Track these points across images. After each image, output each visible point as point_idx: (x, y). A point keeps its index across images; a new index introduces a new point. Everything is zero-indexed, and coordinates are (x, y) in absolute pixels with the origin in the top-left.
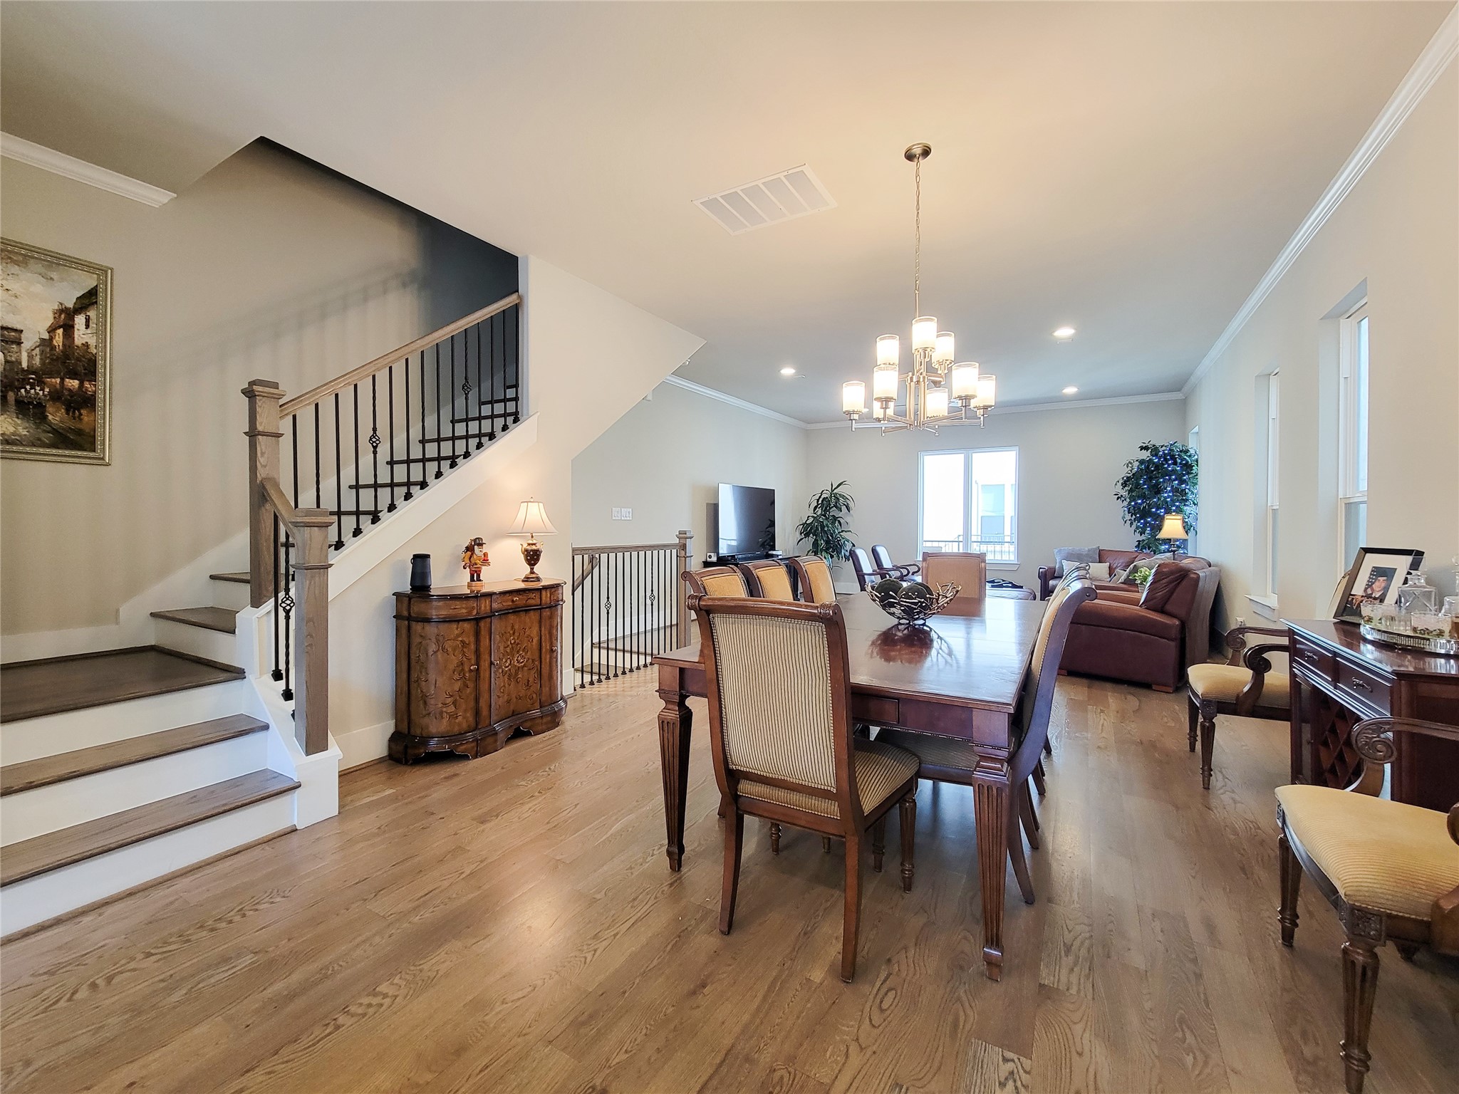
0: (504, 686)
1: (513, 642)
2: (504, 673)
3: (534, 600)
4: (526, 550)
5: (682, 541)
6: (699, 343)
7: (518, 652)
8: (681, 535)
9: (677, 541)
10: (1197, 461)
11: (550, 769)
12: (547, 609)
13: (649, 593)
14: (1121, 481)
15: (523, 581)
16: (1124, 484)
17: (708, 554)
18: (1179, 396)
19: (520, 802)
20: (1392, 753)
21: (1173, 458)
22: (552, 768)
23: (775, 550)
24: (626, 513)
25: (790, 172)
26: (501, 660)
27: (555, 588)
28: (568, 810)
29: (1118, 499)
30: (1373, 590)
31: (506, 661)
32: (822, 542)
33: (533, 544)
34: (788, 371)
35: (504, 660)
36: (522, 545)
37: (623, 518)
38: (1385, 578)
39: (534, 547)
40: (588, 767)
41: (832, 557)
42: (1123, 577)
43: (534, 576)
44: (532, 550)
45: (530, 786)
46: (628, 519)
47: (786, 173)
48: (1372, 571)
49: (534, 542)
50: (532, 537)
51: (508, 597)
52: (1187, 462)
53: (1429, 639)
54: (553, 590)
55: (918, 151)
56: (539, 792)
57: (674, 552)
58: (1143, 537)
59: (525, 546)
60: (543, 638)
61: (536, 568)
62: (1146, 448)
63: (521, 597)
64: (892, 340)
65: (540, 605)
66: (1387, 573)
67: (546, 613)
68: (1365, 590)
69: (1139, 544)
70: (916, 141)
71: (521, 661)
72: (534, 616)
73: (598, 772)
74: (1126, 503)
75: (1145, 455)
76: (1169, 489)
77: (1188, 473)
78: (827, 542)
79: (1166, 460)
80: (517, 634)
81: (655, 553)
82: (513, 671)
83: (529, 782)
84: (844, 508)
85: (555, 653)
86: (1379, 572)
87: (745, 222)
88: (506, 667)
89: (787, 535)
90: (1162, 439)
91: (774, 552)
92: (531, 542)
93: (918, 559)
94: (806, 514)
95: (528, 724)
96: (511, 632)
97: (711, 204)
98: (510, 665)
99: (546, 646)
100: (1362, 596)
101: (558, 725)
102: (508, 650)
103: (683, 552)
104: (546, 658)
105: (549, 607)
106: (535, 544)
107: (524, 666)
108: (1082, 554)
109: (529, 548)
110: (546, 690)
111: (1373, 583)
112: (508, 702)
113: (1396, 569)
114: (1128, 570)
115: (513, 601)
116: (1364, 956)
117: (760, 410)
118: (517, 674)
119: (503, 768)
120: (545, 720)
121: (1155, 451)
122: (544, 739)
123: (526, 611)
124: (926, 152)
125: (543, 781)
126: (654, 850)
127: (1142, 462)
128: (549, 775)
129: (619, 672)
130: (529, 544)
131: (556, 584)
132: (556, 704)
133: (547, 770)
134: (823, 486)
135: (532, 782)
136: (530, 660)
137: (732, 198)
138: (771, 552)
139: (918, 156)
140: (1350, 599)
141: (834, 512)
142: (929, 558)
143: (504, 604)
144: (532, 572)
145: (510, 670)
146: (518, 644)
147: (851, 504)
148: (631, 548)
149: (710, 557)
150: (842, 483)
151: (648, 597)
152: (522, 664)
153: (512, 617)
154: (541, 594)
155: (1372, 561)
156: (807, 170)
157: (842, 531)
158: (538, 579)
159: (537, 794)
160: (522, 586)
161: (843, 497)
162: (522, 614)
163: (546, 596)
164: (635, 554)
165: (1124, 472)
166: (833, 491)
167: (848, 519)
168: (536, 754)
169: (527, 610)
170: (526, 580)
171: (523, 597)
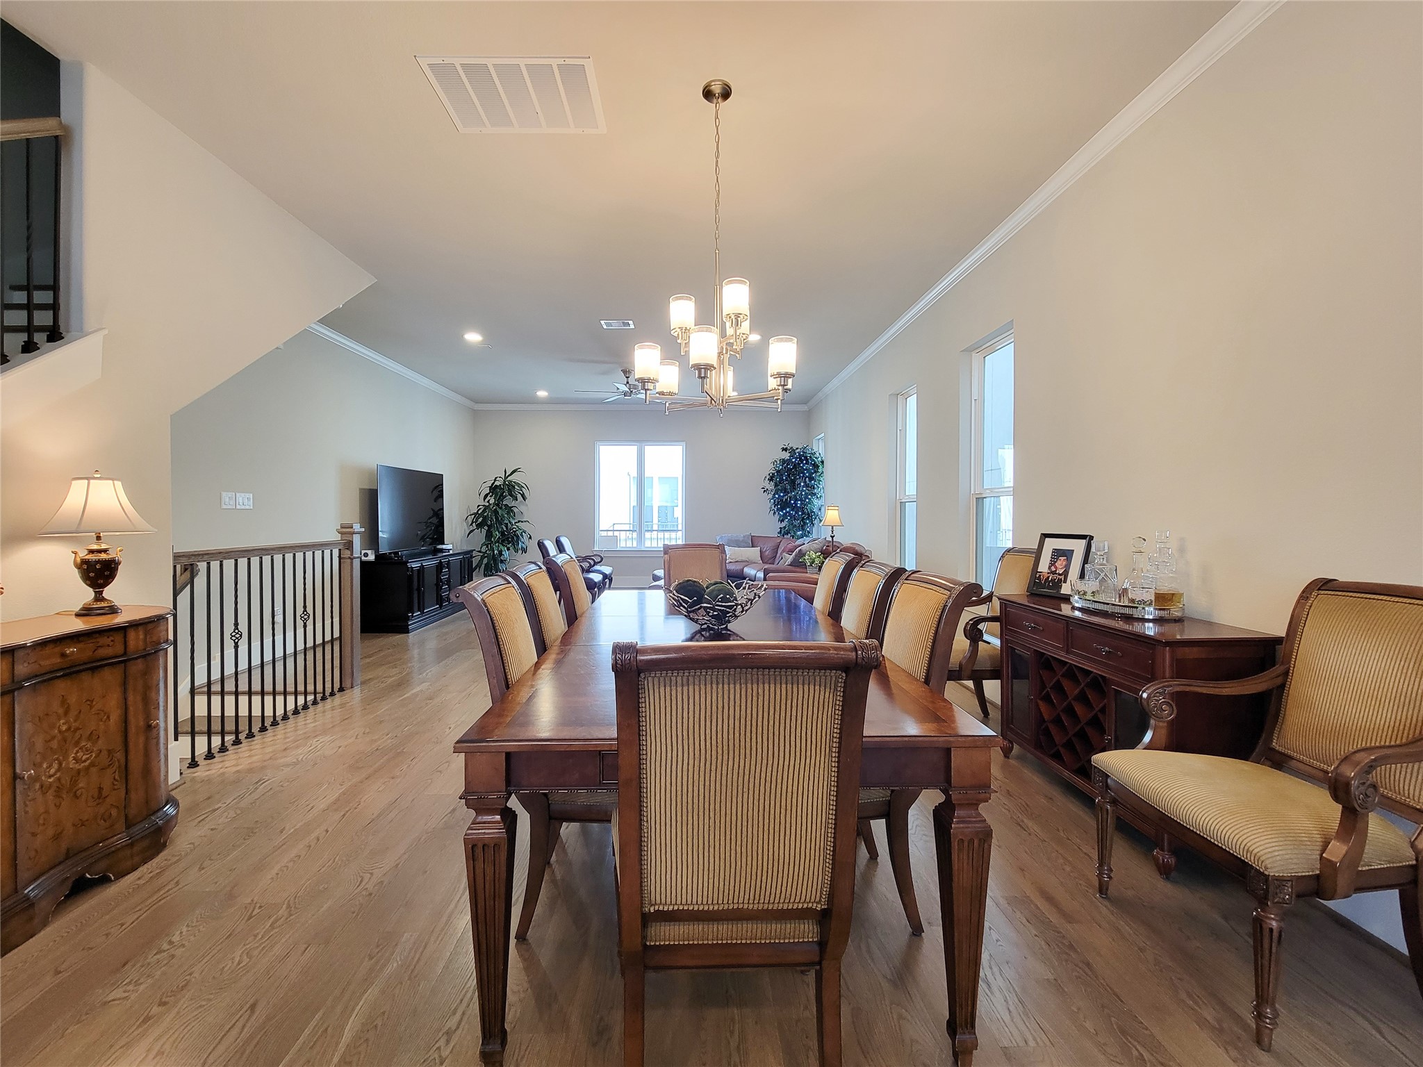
0: (47, 812)
1: (64, 728)
2: (44, 789)
3: (111, 648)
4: (84, 562)
5: (348, 538)
6: (365, 281)
7: (77, 743)
8: (344, 530)
9: (338, 537)
10: (822, 462)
11: (171, 943)
12: (139, 661)
13: (300, 610)
14: (768, 477)
15: (78, 615)
16: (771, 479)
17: (363, 552)
18: (805, 408)
19: (122, 1042)
20: (1173, 710)
21: (807, 460)
22: (176, 938)
23: (443, 544)
24: (244, 500)
25: (569, 61)
26: (36, 766)
27: (151, 624)
28: (240, 1024)
29: (764, 491)
30: (1056, 567)
31: (50, 766)
32: (497, 533)
33: (100, 551)
34: (473, 337)
35: (45, 766)
36: (75, 553)
37: (238, 507)
38: (1065, 558)
39: (103, 556)
40: (250, 917)
41: (508, 549)
42: (789, 560)
43: (103, 604)
44: (99, 562)
45: (133, 997)
46: (247, 507)
47: (561, 61)
48: (1053, 552)
49: (104, 546)
50: (99, 538)
51: (48, 650)
52: (815, 463)
53: (1137, 608)
54: (150, 626)
55: (717, 89)
56: (162, 1004)
57: (336, 553)
58: (783, 525)
59: (83, 554)
60: (131, 709)
61: (108, 592)
62: (785, 450)
63: (81, 645)
64: (688, 301)
65: (125, 653)
66: (1068, 554)
67: (136, 667)
68: (1049, 568)
69: (781, 530)
70: (717, 75)
71: (84, 757)
72: (110, 676)
73: (276, 921)
74: (770, 496)
75: (786, 455)
76: (802, 484)
77: (815, 472)
78: (502, 533)
79: (801, 461)
80: (73, 713)
81: (309, 555)
82: (66, 780)
83: (131, 987)
84: (519, 496)
85: (155, 730)
86: (1058, 553)
87: (484, 118)
88: (50, 776)
89: (454, 526)
90: (797, 444)
91: (444, 547)
92: (95, 547)
93: (595, 549)
94: (476, 503)
95: (102, 865)
96: (61, 711)
97: (444, 72)
98: (58, 770)
99: (136, 721)
100: (1048, 573)
101: (164, 846)
102: (54, 744)
103: (349, 552)
104: (137, 742)
105: (144, 656)
106: (105, 551)
107: (92, 765)
108: (738, 540)
109: (92, 557)
110: (137, 797)
111: (1056, 562)
112: (57, 837)
113: (1073, 550)
114: (794, 554)
115: (63, 655)
116: (1277, 921)
117: (424, 381)
118: (74, 782)
119: (58, 972)
120: (136, 848)
121: (793, 451)
122: (141, 882)
123: (93, 669)
124: (726, 94)
125: (164, 974)
126: (439, 1048)
127: (783, 461)
128: (173, 956)
129: (256, 728)
130: (92, 552)
131: (156, 616)
132: (159, 814)
133: (165, 946)
134: (494, 473)
135: (137, 984)
136: (105, 753)
137: (477, 72)
138: (440, 547)
139: (717, 95)
140: (1037, 576)
141: (508, 501)
142: (670, 551)
143: (42, 663)
144: (99, 597)
145: (59, 779)
146: (77, 729)
147: (526, 494)
148: (273, 549)
149: (366, 555)
150: (517, 469)
151: (298, 618)
152: (87, 763)
153: (61, 687)
154: (125, 637)
155: (1051, 544)
156: (589, 65)
157: (519, 521)
158: (113, 610)
159: (156, 1009)
160: (79, 625)
161: (518, 485)
162: (86, 677)
163: (136, 640)
164: (278, 558)
165: (769, 469)
166: (506, 478)
167: (522, 508)
168: (129, 919)
169: (94, 666)
170: (86, 612)
171: (89, 646)
